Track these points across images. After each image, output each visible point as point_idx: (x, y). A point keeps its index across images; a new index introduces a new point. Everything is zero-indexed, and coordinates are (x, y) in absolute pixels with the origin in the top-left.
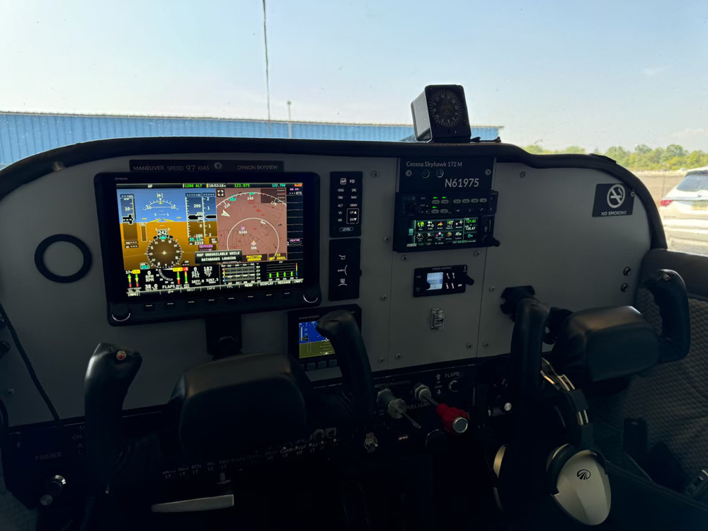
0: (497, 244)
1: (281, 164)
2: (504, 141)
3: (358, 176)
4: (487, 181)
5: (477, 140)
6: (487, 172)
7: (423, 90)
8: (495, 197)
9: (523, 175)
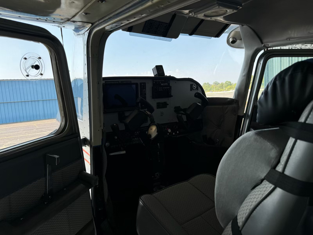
0: (172, 96)
1: (131, 81)
2: (171, 76)
3: (145, 83)
4: (169, 84)
5: (166, 76)
6: (169, 82)
7: (155, 66)
8: (171, 87)
9: (176, 83)
